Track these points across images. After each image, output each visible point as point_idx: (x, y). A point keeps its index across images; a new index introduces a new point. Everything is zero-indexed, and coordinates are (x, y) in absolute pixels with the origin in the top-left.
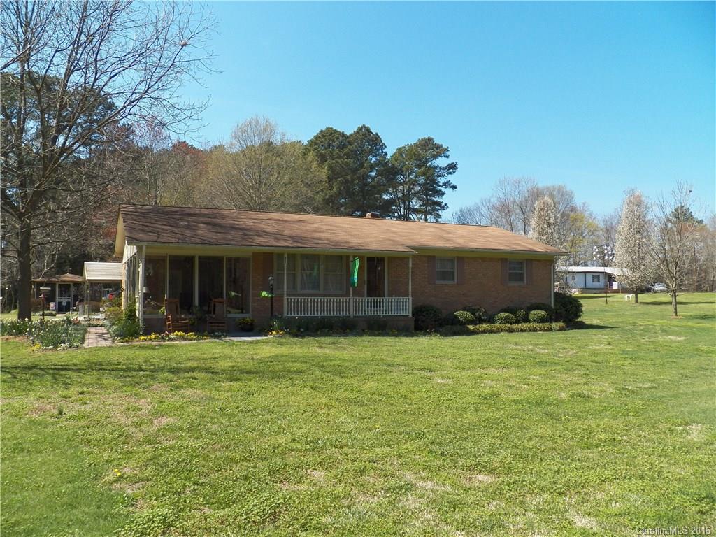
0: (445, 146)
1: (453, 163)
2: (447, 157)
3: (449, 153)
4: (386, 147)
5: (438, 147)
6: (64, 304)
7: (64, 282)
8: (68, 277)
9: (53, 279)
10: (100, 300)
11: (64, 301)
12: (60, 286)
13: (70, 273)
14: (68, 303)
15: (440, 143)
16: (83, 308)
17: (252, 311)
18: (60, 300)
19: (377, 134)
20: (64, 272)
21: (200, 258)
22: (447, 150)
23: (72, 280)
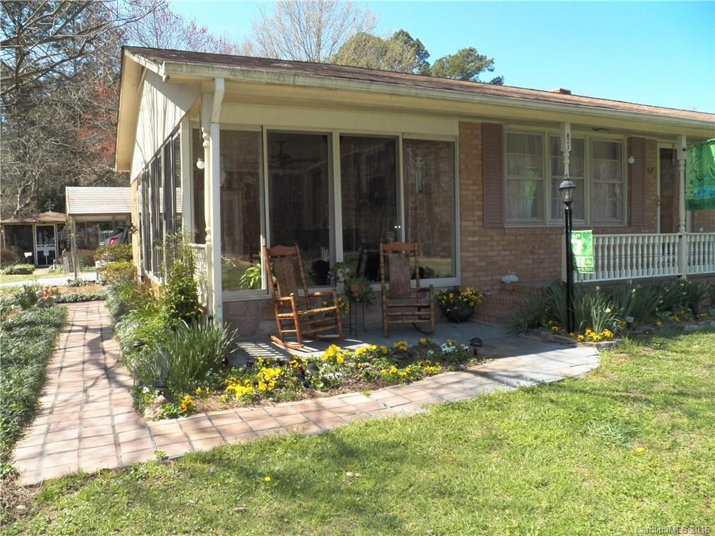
0: (489, 58)
1: (499, 78)
2: (492, 70)
3: (494, 65)
4: (429, 55)
5: (481, 59)
6: (46, 254)
7: (44, 222)
8: (50, 216)
9: (28, 220)
10: (94, 246)
11: (46, 250)
12: (39, 229)
13: (52, 211)
14: (52, 253)
15: (484, 55)
16: (70, 261)
17: (463, 270)
18: (40, 249)
19: (418, 40)
20: (44, 210)
21: (343, 138)
22: (492, 62)
23: (55, 219)
